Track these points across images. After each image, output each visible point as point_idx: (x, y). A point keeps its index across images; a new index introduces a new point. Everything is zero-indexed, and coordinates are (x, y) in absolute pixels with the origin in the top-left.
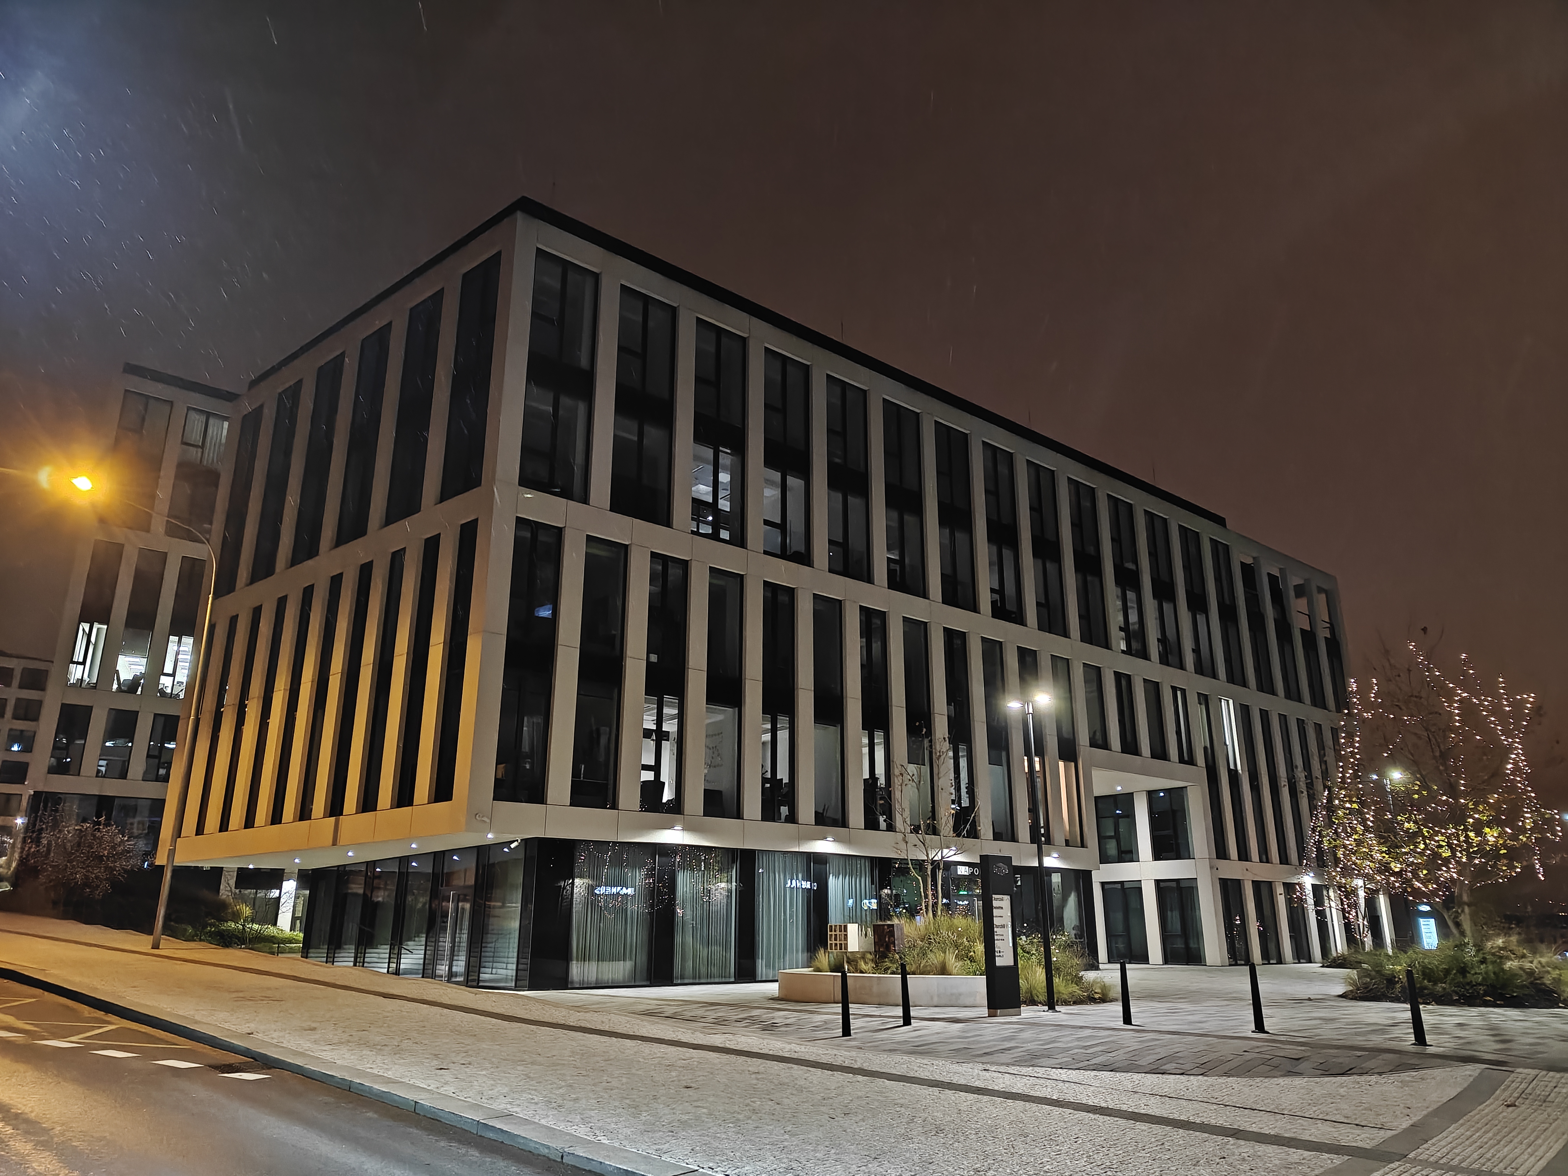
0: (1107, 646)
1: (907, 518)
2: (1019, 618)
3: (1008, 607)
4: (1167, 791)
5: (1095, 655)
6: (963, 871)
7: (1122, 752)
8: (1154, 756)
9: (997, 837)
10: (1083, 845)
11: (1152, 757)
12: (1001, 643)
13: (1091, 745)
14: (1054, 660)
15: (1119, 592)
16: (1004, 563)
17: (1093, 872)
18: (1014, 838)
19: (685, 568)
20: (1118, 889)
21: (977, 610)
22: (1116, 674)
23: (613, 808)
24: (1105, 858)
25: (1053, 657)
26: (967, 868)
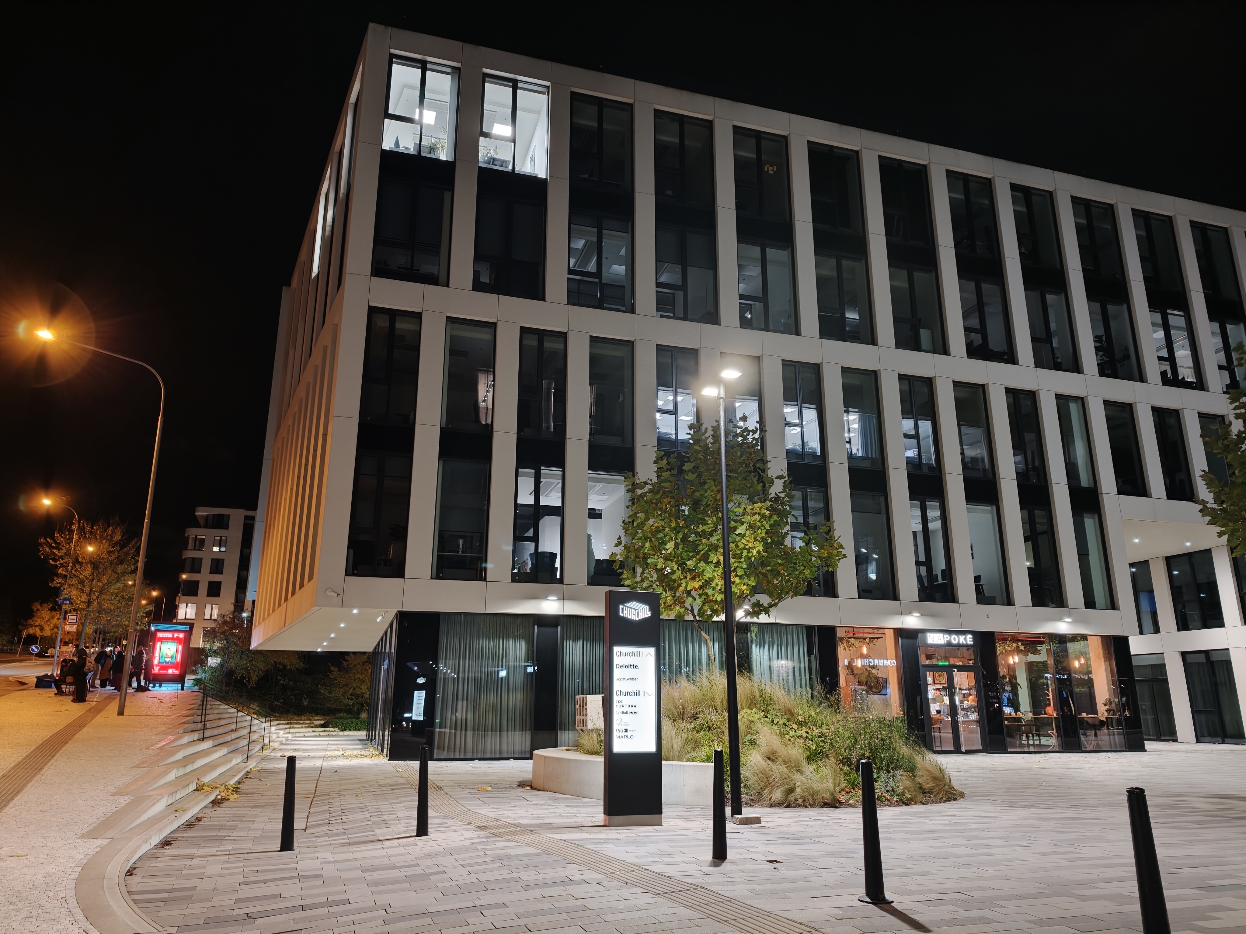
0: (1142, 380)
1: (847, 264)
3: (991, 346)
5: (1121, 390)
6: (935, 639)
9: (982, 598)
10: (1113, 605)
12: (982, 387)
13: (1120, 493)
14: (1062, 400)
15: (1158, 317)
16: (985, 300)
17: (1129, 638)
18: (1009, 602)
19: (562, 339)
20: (1202, 658)
21: (945, 351)
22: (1154, 409)
23: (480, 580)
24: (1183, 625)
25: (1058, 396)
26: (941, 635)
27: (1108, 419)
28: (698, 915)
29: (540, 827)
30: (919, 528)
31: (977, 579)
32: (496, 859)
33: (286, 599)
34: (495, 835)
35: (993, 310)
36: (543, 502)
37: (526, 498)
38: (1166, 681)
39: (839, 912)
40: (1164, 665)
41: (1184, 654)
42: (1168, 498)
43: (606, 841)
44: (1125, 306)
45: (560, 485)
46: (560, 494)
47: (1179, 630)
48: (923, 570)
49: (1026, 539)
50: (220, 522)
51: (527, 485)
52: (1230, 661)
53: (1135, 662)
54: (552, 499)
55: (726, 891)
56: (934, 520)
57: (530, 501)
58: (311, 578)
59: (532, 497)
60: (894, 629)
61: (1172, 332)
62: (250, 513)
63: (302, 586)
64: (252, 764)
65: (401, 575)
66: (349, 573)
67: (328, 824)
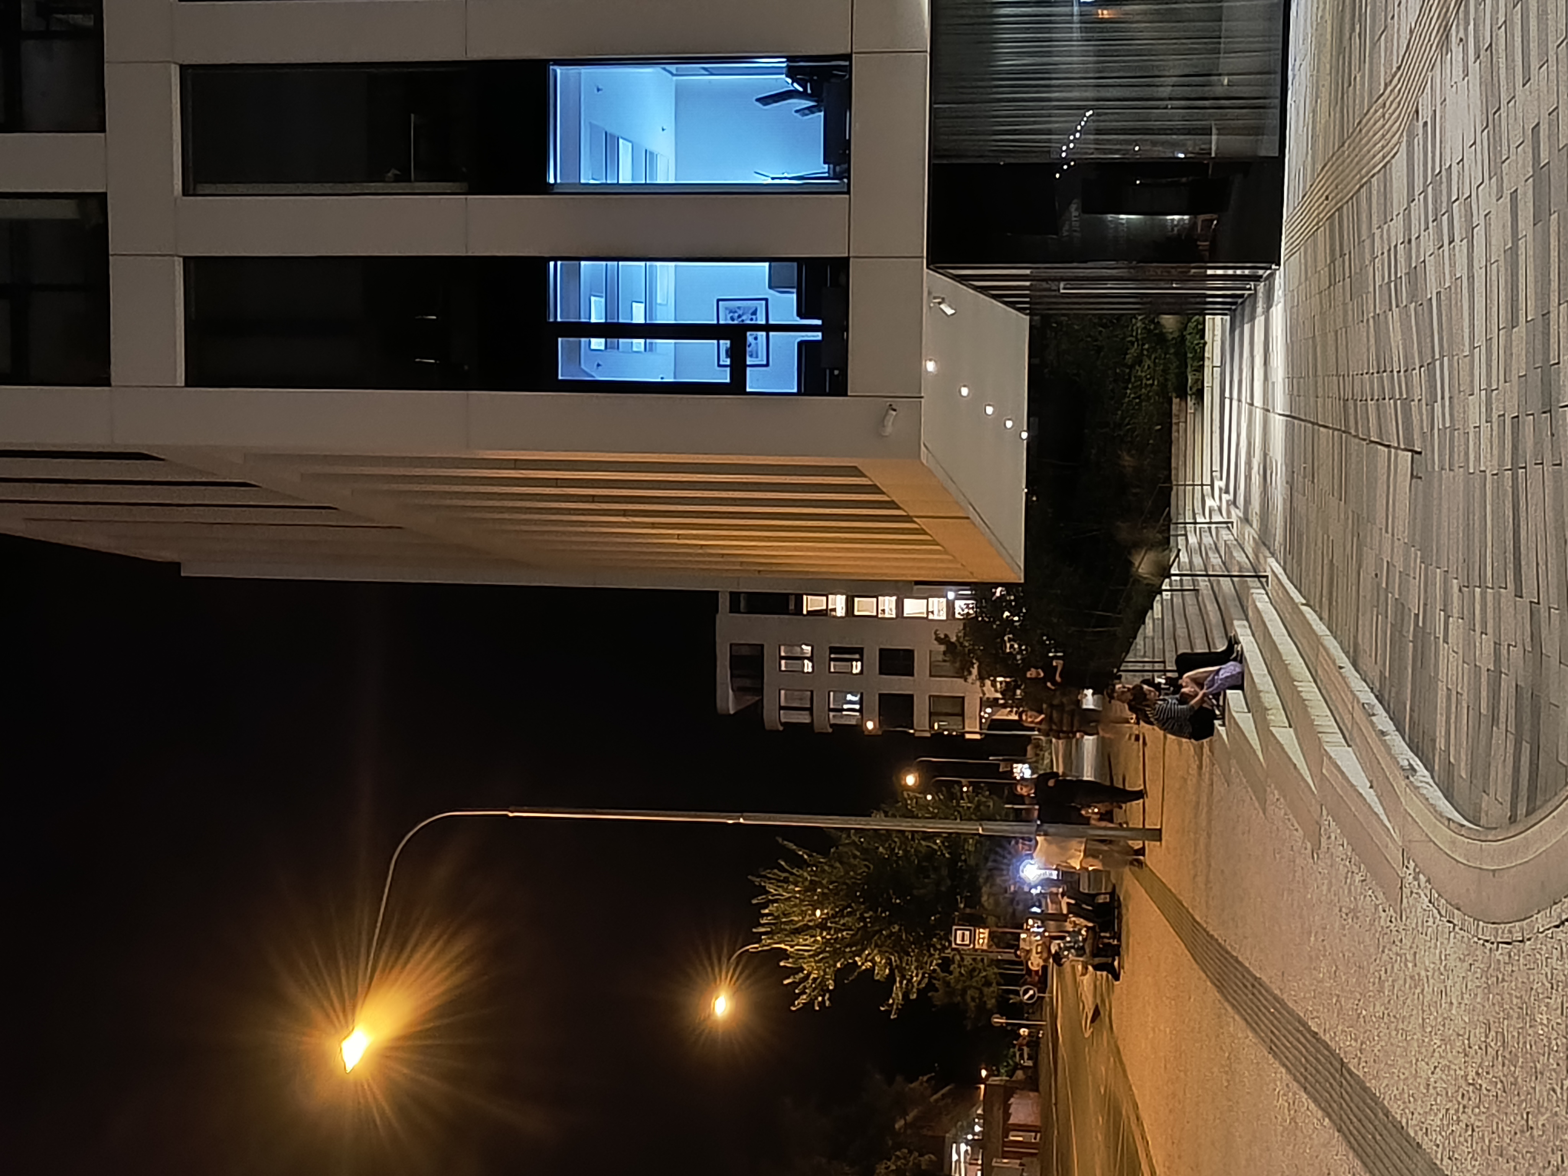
64: (1273, 566)
65: (841, 265)
66: (839, 388)
67: (1407, 402)
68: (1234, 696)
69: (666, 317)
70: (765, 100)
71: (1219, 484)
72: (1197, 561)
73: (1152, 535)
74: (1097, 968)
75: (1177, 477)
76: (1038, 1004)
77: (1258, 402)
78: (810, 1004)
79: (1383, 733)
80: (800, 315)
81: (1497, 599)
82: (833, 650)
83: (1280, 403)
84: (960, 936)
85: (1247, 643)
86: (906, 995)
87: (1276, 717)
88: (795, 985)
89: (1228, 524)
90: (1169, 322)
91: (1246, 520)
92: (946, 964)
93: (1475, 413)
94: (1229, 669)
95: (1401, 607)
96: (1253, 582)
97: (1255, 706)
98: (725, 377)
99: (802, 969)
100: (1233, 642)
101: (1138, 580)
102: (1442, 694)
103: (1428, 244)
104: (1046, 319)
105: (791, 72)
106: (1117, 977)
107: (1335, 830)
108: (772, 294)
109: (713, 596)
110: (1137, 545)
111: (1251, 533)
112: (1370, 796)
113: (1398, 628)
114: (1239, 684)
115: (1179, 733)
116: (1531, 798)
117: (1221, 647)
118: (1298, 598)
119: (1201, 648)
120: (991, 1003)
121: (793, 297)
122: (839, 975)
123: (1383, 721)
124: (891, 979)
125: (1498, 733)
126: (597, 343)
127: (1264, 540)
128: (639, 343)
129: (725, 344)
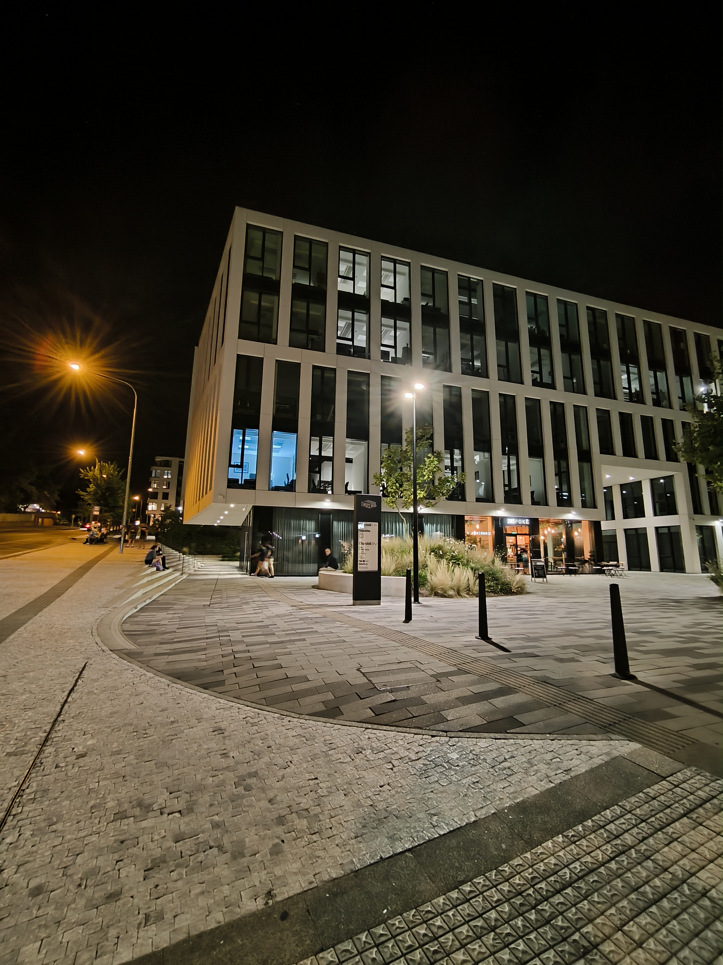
0: (615, 398)
1: (475, 337)
2: (552, 386)
3: (544, 381)
4: (663, 478)
5: (604, 404)
6: (511, 521)
7: (624, 455)
8: (647, 457)
9: (534, 503)
10: (595, 507)
11: (646, 458)
12: (539, 400)
13: (601, 453)
14: (577, 408)
15: (624, 368)
16: (542, 358)
17: (601, 522)
18: (547, 504)
19: (334, 372)
20: (634, 532)
21: (522, 383)
22: (620, 413)
23: (293, 491)
24: (626, 516)
25: (575, 406)
26: (513, 520)
27: (598, 417)
28: (398, 645)
29: (322, 605)
30: (506, 469)
31: (532, 493)
32: (301, 619)
33: (199, 500)
34: (301, 609)
35: (546, 362)
36: (323, 454)
37: (315, 452)
38: (616, 542)
39: (466, 643)
40: (616, 535)
41: (626, 530)
42: (624, 456)
43: (354, 612)
44: (609, 362)
45: (332, 446)
46: (332, 450)
47: (624, 518)
48: (507, 489)
49: (556, 475)
50: (167, 464)
51: (315, 445)
52: (646, 534)
53: (603, 534)
54: (327, 452)
55: (412, 634)
56: (513, 465)
57: (317, 454)
58: (210, 489)
59: (318, 451)
60: (492, 517)
61: (631, 375)
62: (182, 460)
63: (206, 493)
64: (185, 576)
65: (254, 488)
66: (229, 487)
67: (221, 603)
68: (155, 569)
69: (245, 452)
70: (287, 475)
71: (203, 565)
72: (186, 561)
73: (192, 551)
74: (87, 539)
75: (205, 556)
76: (78, 526)
77: (221, 573)
78: (81, 473)
79: (145, 601)
80: (245, 480)
81: (176, 624)
82: (169, 482)
83: (220, 577)
84: (97, 508)
85: (167, 571)
86: (82, 495)
87: (149, 578)
88: (87, 469)
89: (194, 567)
90: (239, 554)
91: (195, 571)
92: (90, 504)
93: (218, 617)
94: (161, 568)
95: (175, 604)
96: (181, 572)
97: (152, 573)
98: (232, 464)
99: (91, 471)
100: (168, 568)
101: (182, 548)
102: (154, 614)
103: (254, 605)
104: (240, 529)
105: (293, 480)
106: (84, 544)
107: (121, 592)
108: (249, 474)
109: (184, 458)
110: (190, 548)
111: (192, 572)
112: (130, 599)
113: (170, 604)
114: (158, 569)
115: (147, 557)
116: (128, 635)
117: (167, 566)
118: (177, 582)
119: (166, 561)
120: (78, 515)
121: (248, 478)
122: (89, 480)
123: (148, 601)
124: (87, 492)
125: (145, 626)
126: (241, 438)
127: (190, 575)
128: (240, 446)
129: (239, 464)
